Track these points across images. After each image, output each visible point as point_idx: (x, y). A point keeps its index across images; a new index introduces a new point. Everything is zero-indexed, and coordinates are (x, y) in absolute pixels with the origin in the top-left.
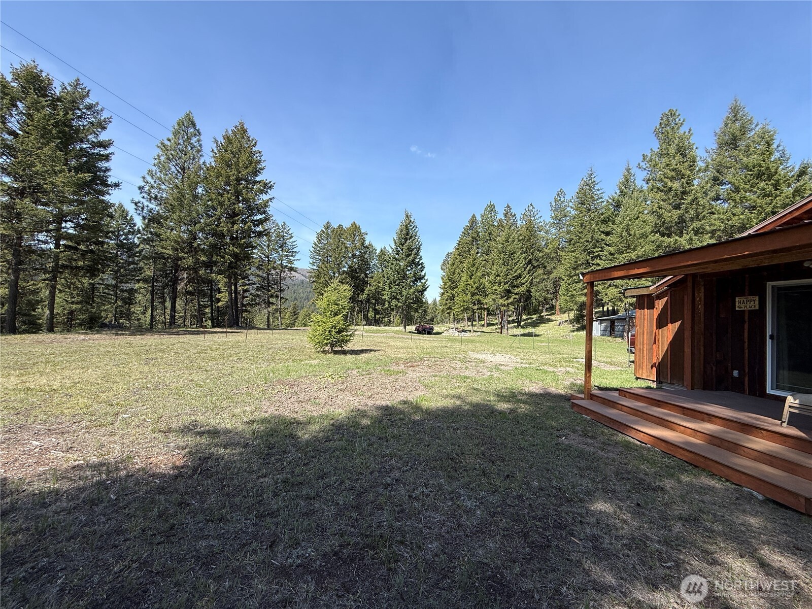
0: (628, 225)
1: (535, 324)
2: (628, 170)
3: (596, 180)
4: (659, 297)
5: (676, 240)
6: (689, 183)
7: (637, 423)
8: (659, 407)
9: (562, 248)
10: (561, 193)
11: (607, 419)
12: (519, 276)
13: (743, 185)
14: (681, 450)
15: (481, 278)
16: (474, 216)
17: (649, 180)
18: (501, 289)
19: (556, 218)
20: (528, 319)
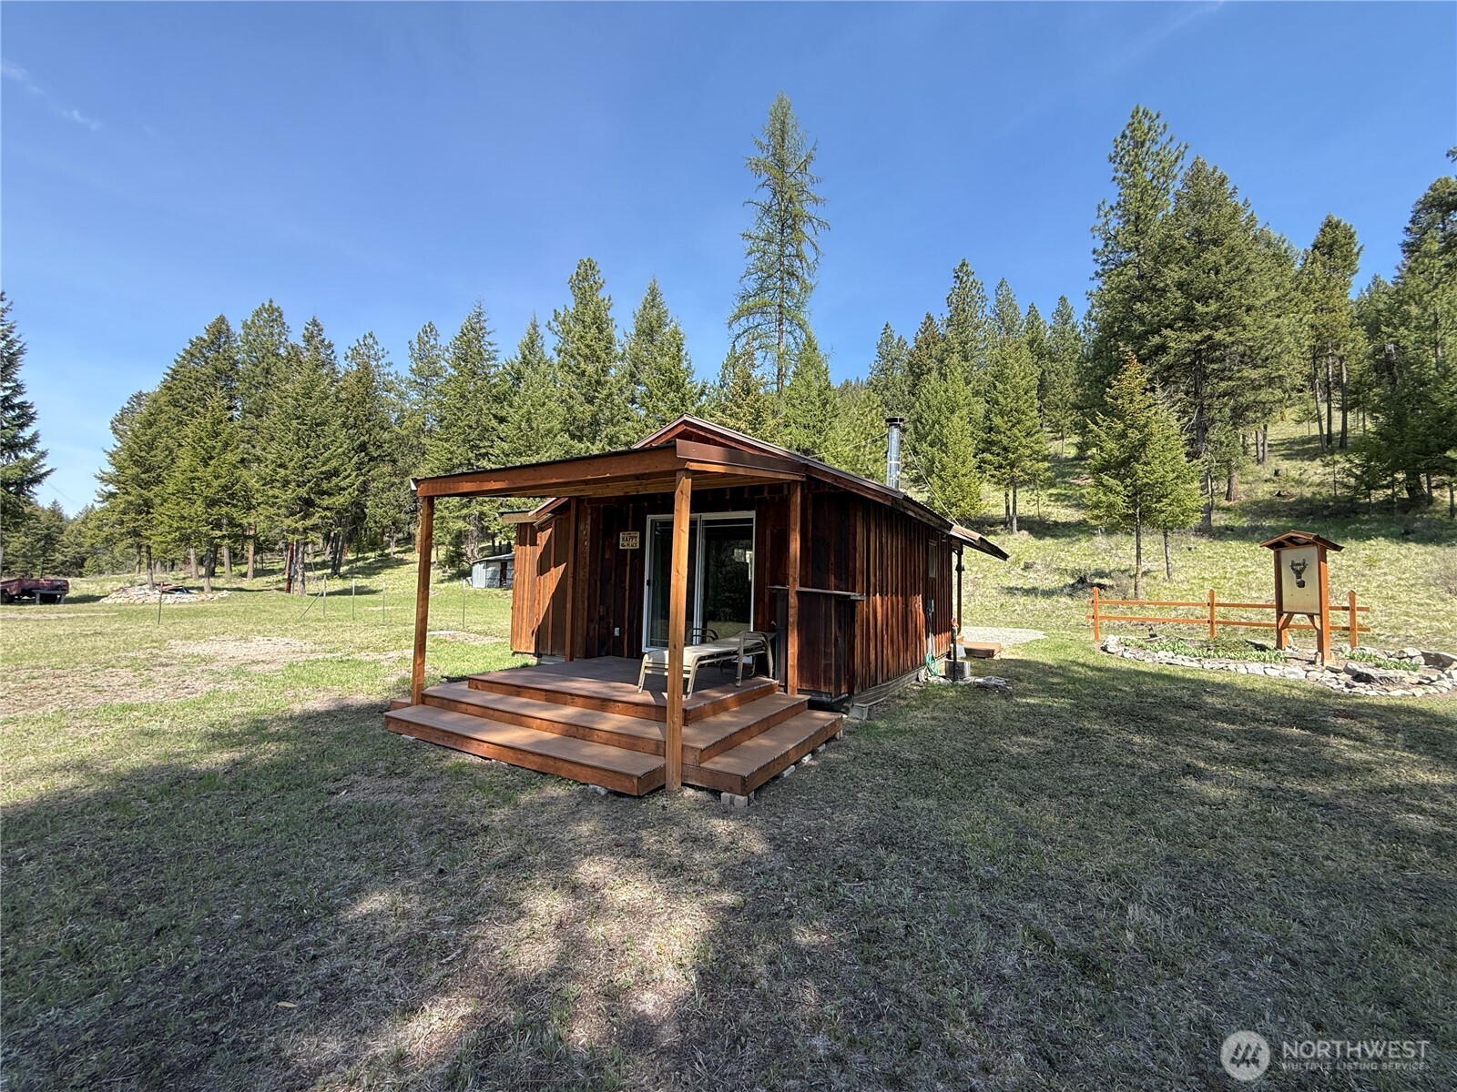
0: (529, 413)
1: (370, 571)
2: (535, 327)
3: (489, 326)
4: (542, 528)
5: (588, 447)
6: (605, 371)
7: (479, 728)
8: (518, 695)
9: (430, 431)
10: (430, 330)
11: (440, 733)
12: (336, 473)
13: (656, 391)
14: (530, 756)
15: (235, 467)
16: (222, 320)
17: (560, 351)
18: (289, 495)
19: (419, 373)
20: (358, 560)
